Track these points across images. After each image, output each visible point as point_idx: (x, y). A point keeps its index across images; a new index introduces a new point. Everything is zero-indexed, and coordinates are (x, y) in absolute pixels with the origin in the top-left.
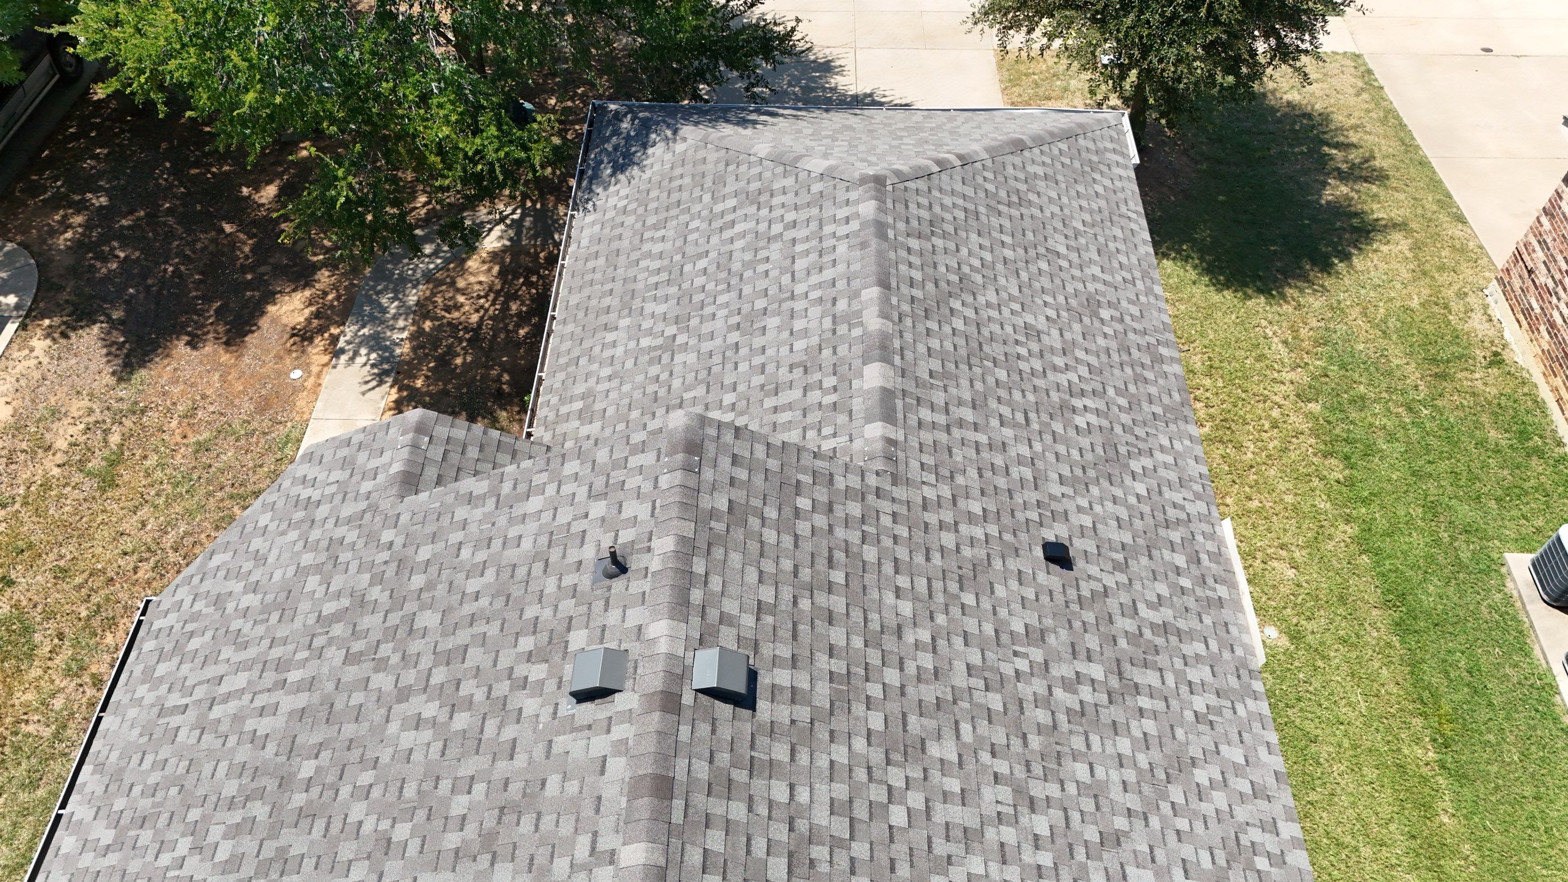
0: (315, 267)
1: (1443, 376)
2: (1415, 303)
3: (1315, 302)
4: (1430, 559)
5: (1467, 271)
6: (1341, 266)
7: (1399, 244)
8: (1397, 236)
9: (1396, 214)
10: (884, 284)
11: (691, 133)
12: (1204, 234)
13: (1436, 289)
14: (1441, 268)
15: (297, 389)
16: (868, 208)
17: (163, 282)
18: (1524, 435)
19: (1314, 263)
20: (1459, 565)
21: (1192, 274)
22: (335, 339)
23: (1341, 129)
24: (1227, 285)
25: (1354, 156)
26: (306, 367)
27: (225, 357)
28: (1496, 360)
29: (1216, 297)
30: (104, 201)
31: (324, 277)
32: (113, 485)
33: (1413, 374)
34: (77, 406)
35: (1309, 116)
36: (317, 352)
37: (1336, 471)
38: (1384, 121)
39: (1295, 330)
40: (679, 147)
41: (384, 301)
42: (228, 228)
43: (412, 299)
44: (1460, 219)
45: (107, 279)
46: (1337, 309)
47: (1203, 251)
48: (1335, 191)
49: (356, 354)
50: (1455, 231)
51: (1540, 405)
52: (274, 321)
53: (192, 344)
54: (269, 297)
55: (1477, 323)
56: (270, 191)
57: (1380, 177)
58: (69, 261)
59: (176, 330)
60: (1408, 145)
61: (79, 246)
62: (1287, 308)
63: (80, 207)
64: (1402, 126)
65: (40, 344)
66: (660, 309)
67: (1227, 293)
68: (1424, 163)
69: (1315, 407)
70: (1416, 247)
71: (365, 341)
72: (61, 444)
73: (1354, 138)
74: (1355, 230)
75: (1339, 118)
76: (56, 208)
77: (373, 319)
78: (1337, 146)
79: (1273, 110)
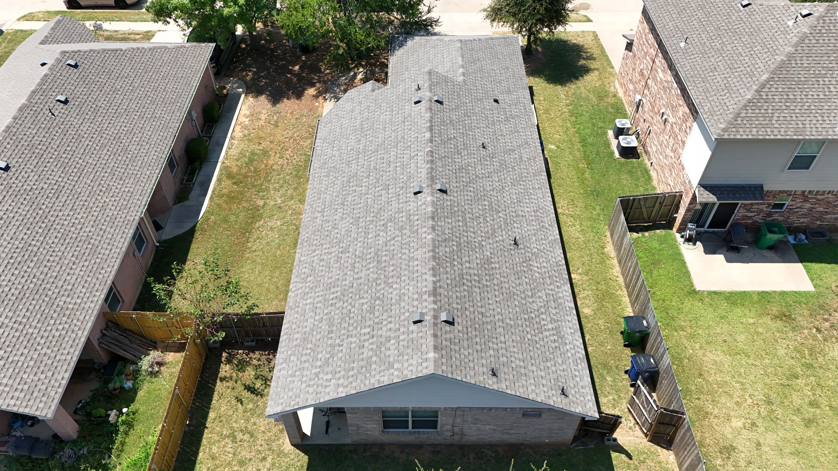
0: (315, 83)
1: (602, 100)
2: (597, 85)
3: (573, 86)
4: (592, 133)
5: (611, 78)
6: (581, 78)
7: (596, 73)
8: (596, 71)
9: (596, 67)
10: (462, 57)
11: (417, 38)
12: (547, 73)
13: (603, 82)
14: (605, 78)
15: (318, 107)
16: (459, 45)
17: (276, 87)
18: (618, 110)
19: (574, 78)
20: (598, 134)
21: (542, 81)
22: (325, 97)
23: (586, 49)
24: (551, 83)
25: (588, 55)
26: (319, 102)
27: (297, 102)
28: (615, 96)
29: (548, 85)
30: (255, 69)
31: (318, 85)
32: (278, 126)
33: (594, 99)
34: (264, 111)
35: (578, 46)
36: (321, 99)
37: (573, 119)
38: (598, 47)
39: (567, 92)
40: (415, 41)
41: (335, 89)
42: (289, 76)
43: (342, 88)
44: (613, 68)
45: (262, 86)
46: (579, 88)
47: (545, 77)
48: (582, 62)
49: (331, 100)
50: (611, 70)
51: (623, 104)
52: (308, 94)
53: (288, 99)
54: (305, 89)
55: (612, 89)
56: (297, 68)
57: (594, 59)
58: (251, 82)
59: (284, 97)
60: (603, 51)
61: (252, 79)
62: (567, 88)
63: (250, 71)
64: (603, 47)
65: (251, 99)
66: (414, 69)
67: (551, 85)
68: (606, 56)
69: (570, 107)
70: (600, 74)
71: (332, 97)
72: (263, 118)
73: (589, 50)
74: (586, 71)
75: (586, 46)
76: (244, 71)
77: (333, 93)
78: (585, 52)
79: (569, 45)
